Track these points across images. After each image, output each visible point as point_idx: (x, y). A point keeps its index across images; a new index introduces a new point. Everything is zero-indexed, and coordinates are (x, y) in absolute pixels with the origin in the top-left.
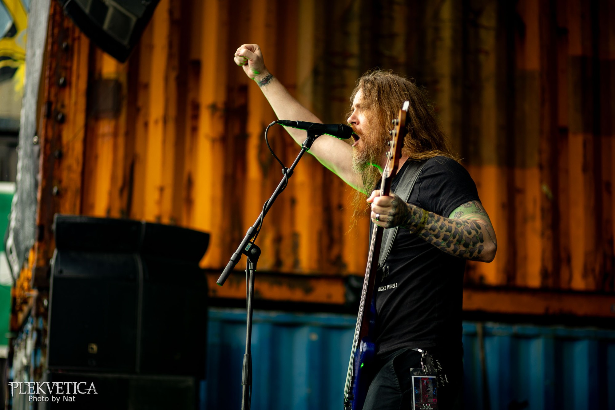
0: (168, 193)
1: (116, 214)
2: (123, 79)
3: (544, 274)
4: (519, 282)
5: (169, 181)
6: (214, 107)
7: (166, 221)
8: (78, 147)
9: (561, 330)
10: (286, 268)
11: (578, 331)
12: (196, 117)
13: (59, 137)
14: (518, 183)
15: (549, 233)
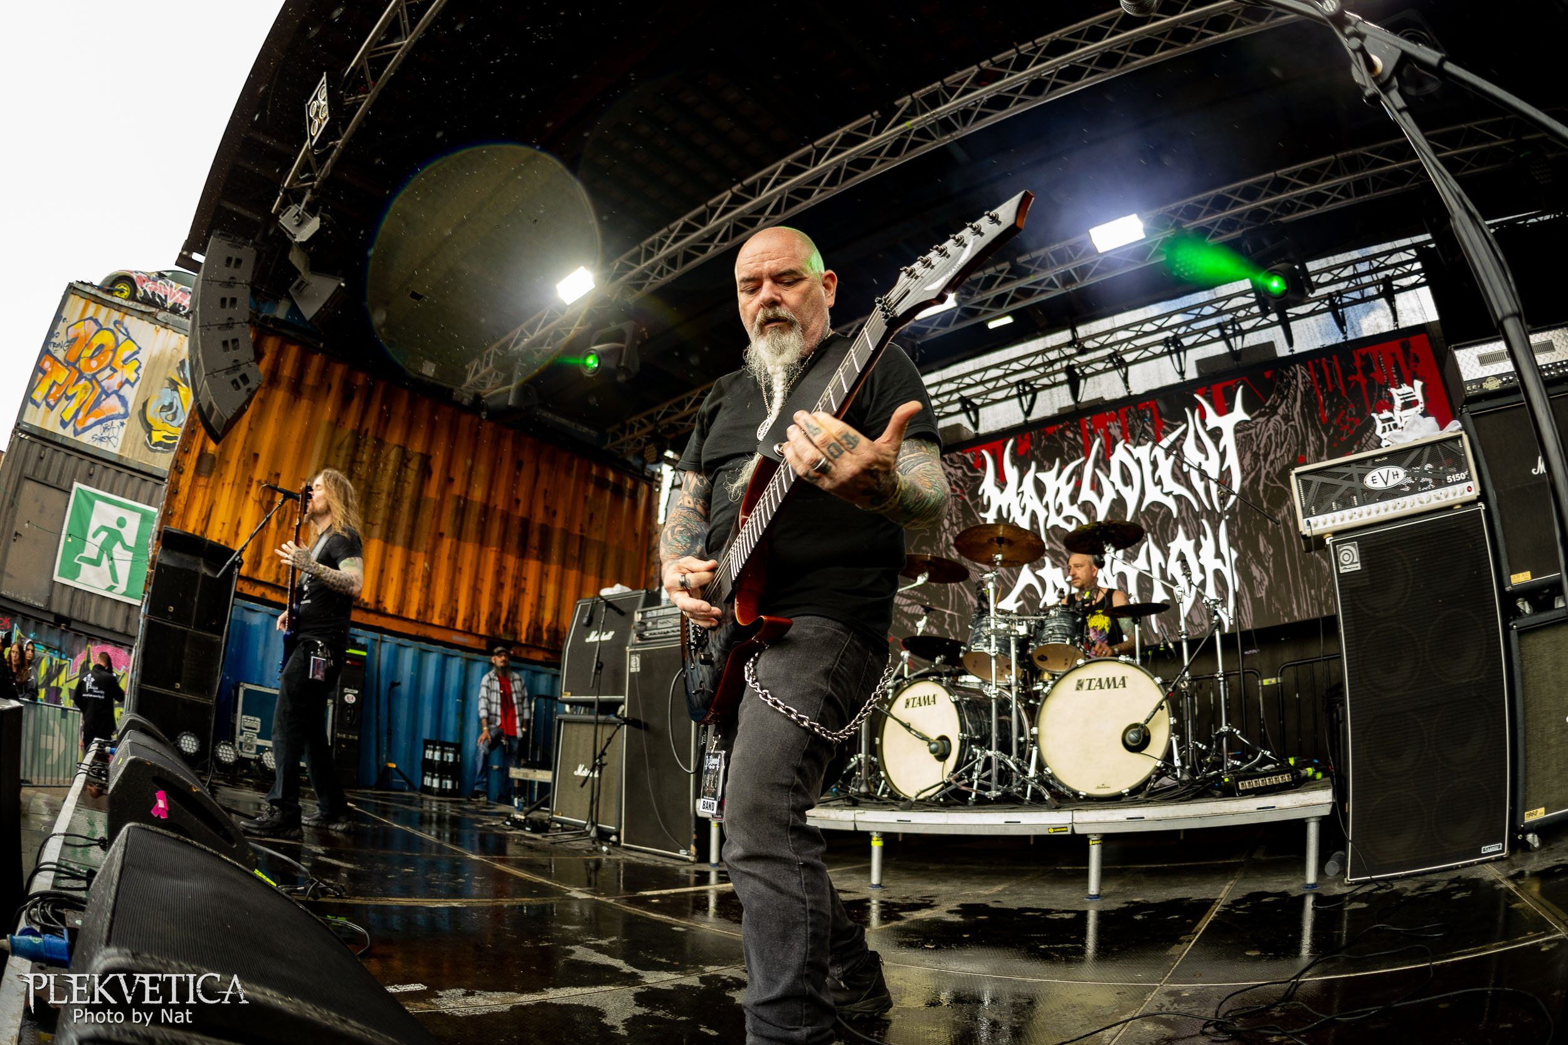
0: (227, 526)
1: (197, 533)
2: (217, 456)
3: (419, 613)
4: (404, 615)
5: (228, 520)
6: (259, 482)
7: (222, 543)
8: (186, 489)
9: (424, 645)
10: (280, 584)
11: (432, 647)
12: (249, 486)
13: (178, 482)
14: (412, 560)
15: (424, 590)
